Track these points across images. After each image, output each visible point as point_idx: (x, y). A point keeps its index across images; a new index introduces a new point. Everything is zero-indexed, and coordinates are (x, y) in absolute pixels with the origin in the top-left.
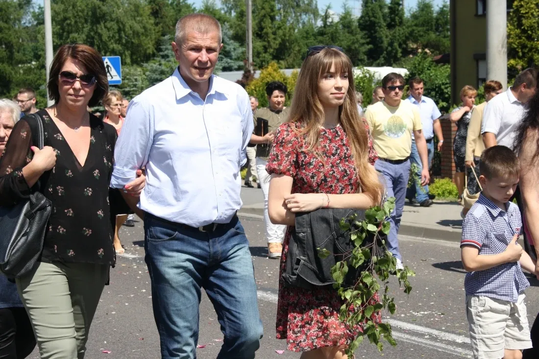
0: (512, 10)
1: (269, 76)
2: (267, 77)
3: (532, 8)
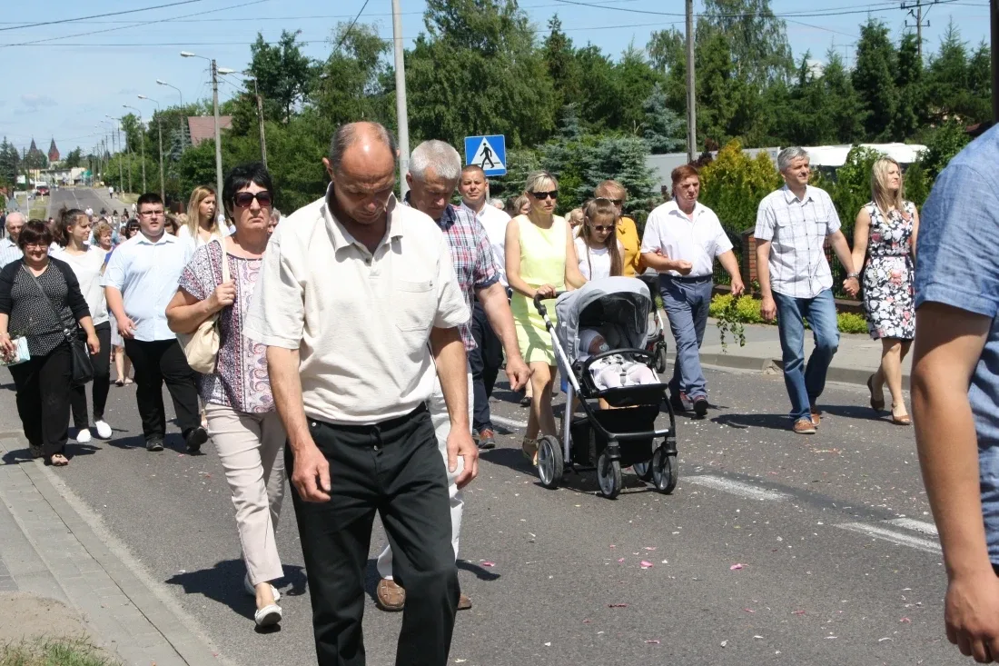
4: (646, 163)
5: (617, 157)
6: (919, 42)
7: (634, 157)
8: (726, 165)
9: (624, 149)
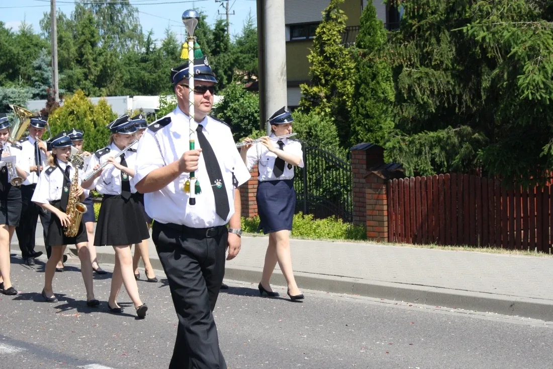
0: (315, 37)
1: (73, 104)
2: (71, 105)
3: (335, 35)
4: (28, 106)
5: (7, 101)
6: (227, 25)
7: (19, 102)
8: (75, 108)
9: (12, 95)
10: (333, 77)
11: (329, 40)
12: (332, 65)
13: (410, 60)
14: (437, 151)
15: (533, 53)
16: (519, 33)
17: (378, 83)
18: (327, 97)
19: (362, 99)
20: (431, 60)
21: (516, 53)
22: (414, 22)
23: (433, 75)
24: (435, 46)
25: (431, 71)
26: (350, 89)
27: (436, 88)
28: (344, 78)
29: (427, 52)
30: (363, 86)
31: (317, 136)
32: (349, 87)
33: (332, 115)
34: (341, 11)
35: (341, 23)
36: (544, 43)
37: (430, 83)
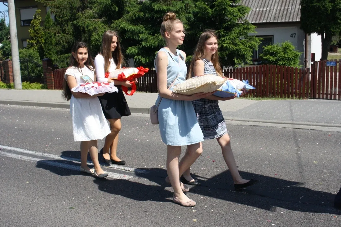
0: (31, 24)
3: (38, 23)
10: (38, 37)
11: (36, 25)
12: (37, 33)
13: (58, 31)
14: (68, 60)
15: (95, 29)
16: (91, 22)
17: (52, 39)
18: (36, 44)
19: (47, 44)
20: (66, 32)
21: (90, 29)
22: (60, 19)
23: (66, 36)
24: (67, 27)
25: (65, 35)
26: (43, 41)
27: (67, 40)
28: (41, 37)
29: (64, 29)
30: (47, 40)
31: (32, 56)
32: (43, 40)
33: (38, 49)
34: (39, 16)
35: (39, 20)
36: (98, 26)
37: (65, 39)
